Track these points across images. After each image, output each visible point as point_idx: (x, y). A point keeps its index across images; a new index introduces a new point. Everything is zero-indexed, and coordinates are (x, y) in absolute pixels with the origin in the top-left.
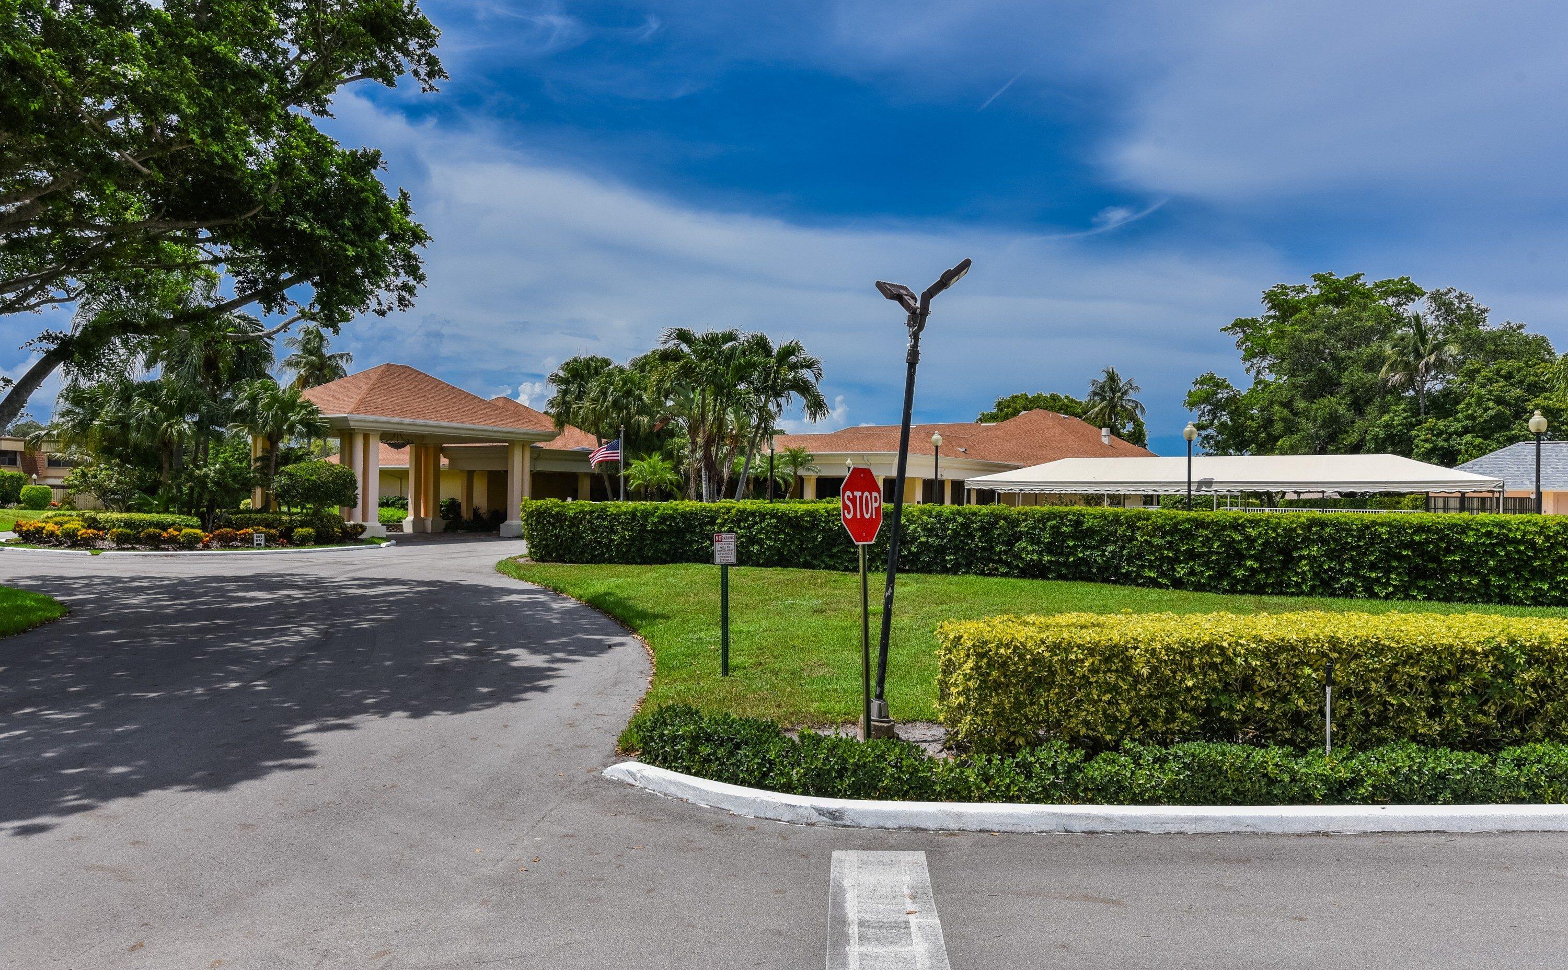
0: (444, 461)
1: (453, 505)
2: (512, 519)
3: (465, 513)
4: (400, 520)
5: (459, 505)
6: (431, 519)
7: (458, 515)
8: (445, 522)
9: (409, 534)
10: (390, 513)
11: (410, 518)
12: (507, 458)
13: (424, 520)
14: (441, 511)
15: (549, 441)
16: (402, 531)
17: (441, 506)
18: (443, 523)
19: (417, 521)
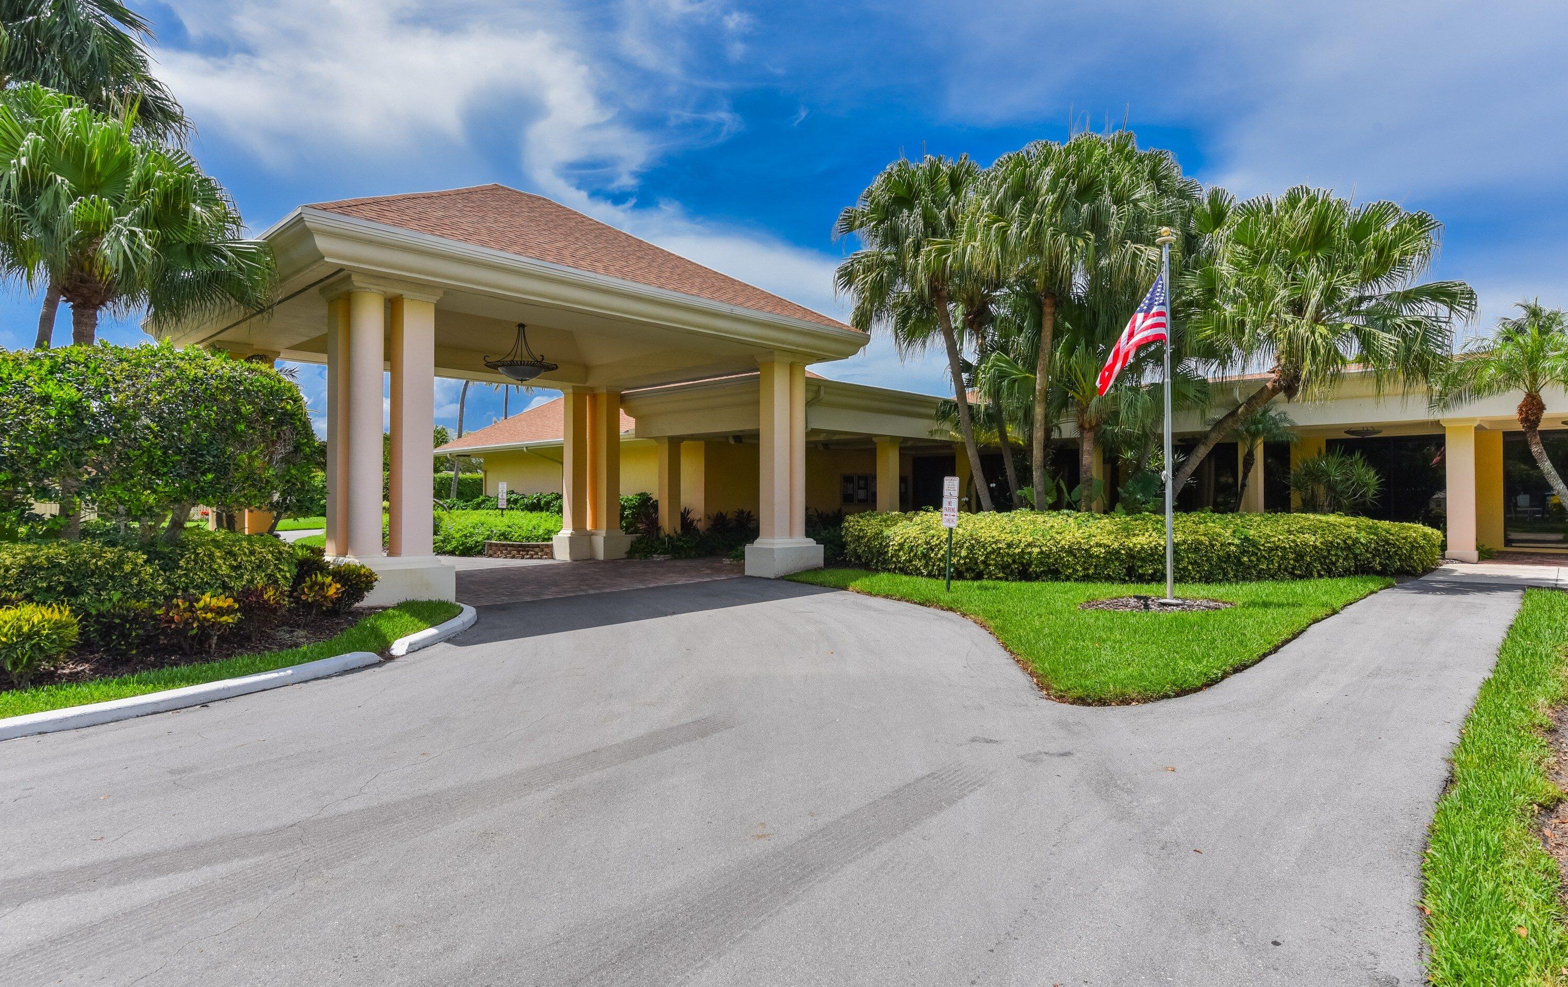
0: (627, 424)
1: (646, 505)
2: (772, 535)
3: (667, 522)
4: (548, 536)
5: (655, 506)
6: (603, 533)
7: (654, 524)
8: (630, 538)
9: (565, 564)
10: (534, 522)
11: (566, 531)
12: (757, 403)
13: (591, 534)
14: (622, 517)
15: (845, 355)
16: (552, 558)
17: (624, 508)
18: (626, 541)
19: (580, 538)
